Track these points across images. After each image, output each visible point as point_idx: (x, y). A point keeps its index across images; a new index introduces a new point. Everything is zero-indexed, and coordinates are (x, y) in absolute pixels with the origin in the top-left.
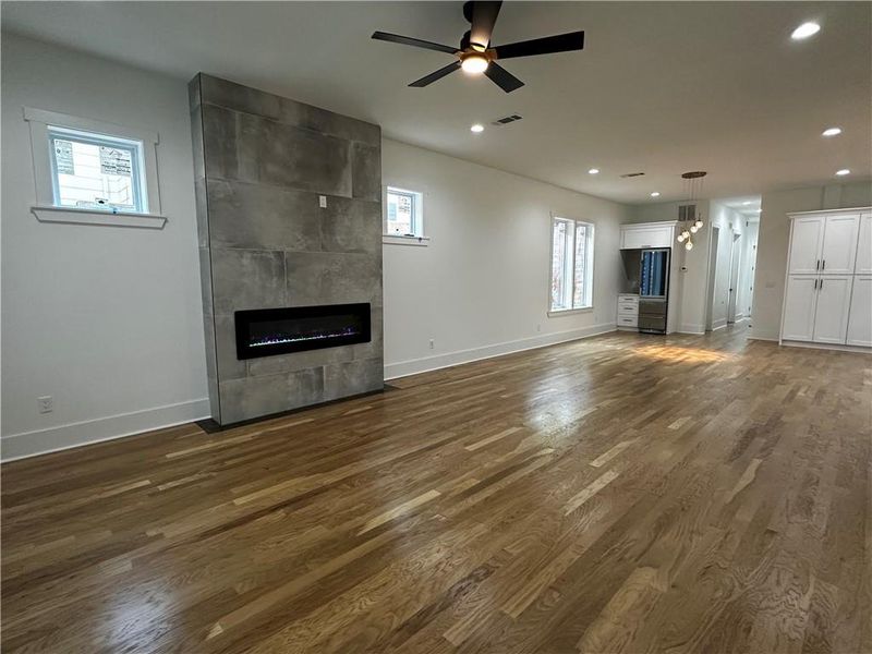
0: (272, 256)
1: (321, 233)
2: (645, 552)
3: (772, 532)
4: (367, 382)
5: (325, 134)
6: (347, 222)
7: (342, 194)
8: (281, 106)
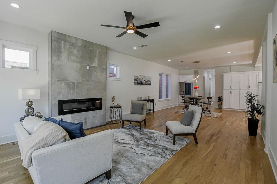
0: (71, 83)
1: (87, 77)
2: (179, 173)
3: (216, 165)
4: (101, 122)
5: (90, 48)
6: (95, 73)
7: (94, 65)
8: (76, 40)
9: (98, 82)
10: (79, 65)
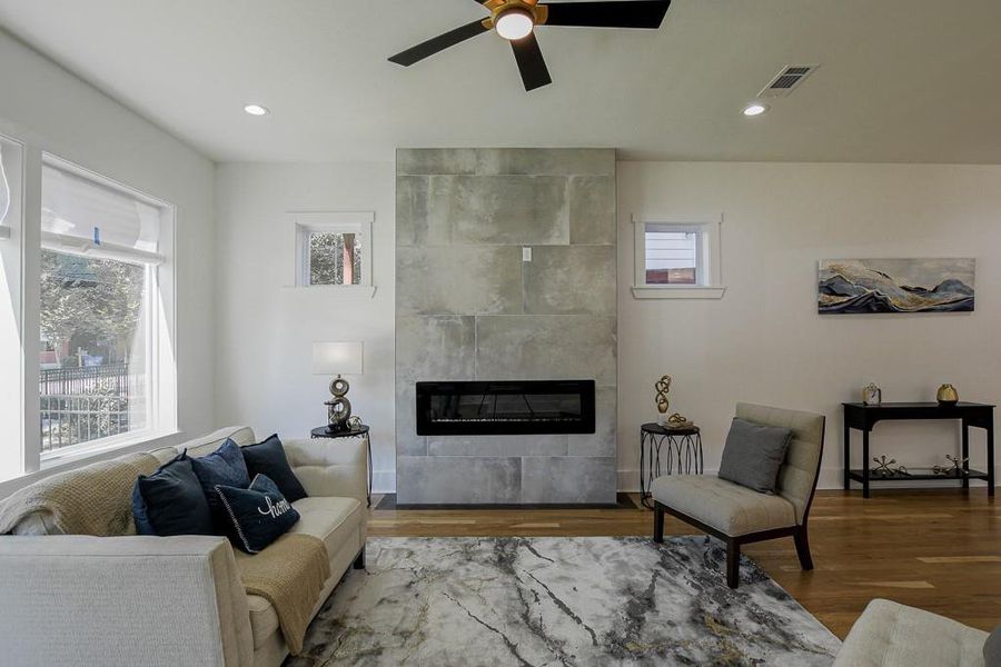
0: (460, 322)
1: (524, 292)
4: (589, 488)
5: (532, 176)
6: (560, 274)
7: (554, 242)
8: (478, 158)
9: (575, 311)
10: (488, 252)
